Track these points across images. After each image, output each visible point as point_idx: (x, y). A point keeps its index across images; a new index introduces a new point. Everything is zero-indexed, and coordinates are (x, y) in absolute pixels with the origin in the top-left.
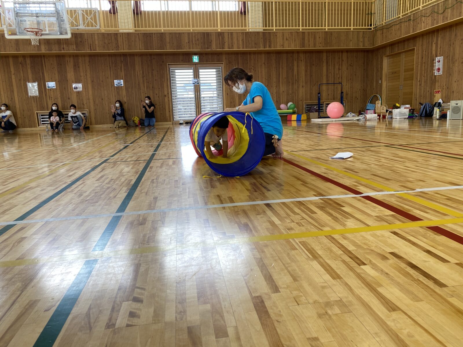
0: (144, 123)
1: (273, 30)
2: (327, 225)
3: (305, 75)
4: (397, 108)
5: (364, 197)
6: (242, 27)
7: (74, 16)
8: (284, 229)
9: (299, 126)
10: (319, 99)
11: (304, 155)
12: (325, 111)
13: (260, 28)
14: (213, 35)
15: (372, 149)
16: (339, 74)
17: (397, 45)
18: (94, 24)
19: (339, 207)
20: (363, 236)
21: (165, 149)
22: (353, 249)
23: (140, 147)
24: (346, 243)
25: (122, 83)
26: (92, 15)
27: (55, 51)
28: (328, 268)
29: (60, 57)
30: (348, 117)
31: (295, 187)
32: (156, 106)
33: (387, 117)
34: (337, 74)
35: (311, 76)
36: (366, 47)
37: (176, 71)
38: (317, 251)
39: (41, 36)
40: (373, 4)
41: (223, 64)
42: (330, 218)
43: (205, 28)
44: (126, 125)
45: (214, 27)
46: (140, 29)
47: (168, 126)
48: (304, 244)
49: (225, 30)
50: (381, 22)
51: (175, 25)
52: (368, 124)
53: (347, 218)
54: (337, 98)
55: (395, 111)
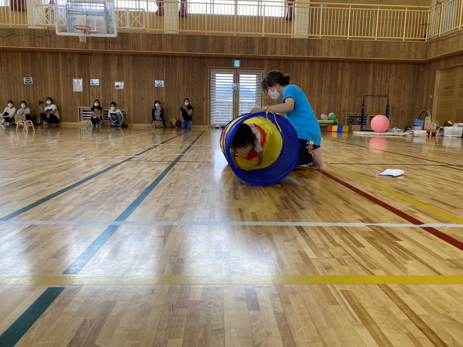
0: (180, 125)
1: (319, 37)
2: (380, 267)
3: (350, 85)
4: (449, 126)
5: (426, 229)
6: (287, 32)
7: (122, 16)
8: (320, 267)
9: (339, 137)
10: (363, 111)
11: (347, 169)
12: (368, 124)
13: (305, 35)
14: (257, 40)
16: (386, 87)
17: (452, 59)
18: (140, 24)
19: (394, 241)
20: (434, 292)
21: (194, 152)
22: (422, 314)
23: (170, 148)
24: (410, 301)
25: (163, 84)
26: (139, 15)
27: (101, 49)
29: (106, 55)
30: (393, 131)
31: (334, 207)
32: (194, 109)
33: (437, 135)
34: (384, 87)
35: (356, 87)
36: (418, 59)
37: (217, 75)
38: (368, 311)
39: (89, 34)
40: (429, 15)
41: (264, 69)
42: (382, 256)
43: (249, 33)
44: (163, 126)
45: (258, 31)
46: (184, 31)
47: (203, 130)
48: (347, 294)
49: (269, 35)
50: (436, 34)
51: (219, 28)
52: (416, 140)
53: (407, 259)
54: (382, 111)
55: (446, 128)
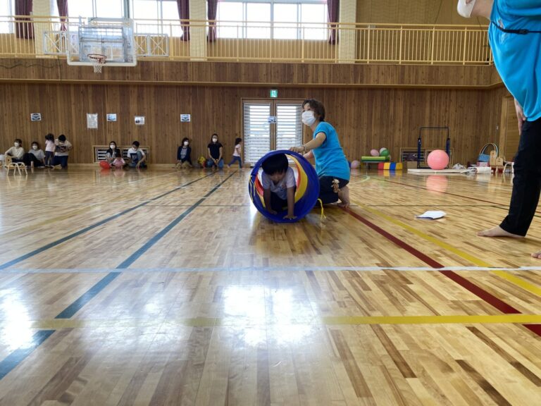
1: (366, 62)
2: (379, 309)
5: (444, 272)
6: (330, 58)
7: (142, 43)
8: (317, 310)
9: (392, 176)
10: (419, 146)
11: (383, 212)
12: (424, 160)
13: (350, 60)
14: (295, 66)
15: (474, 209)
16: (446, 117)
18: (163, 51)
19: (405, 284)
20: (424, 330)
21: (219, 195)
22: (404, 349)
23: (192, 190)
24: (396, 339)
25: (189, 118)
27: (119, 80)
28: (357, 376)
29: (124, 87)
30: (455, 168)
31: (355, 252)
32: (225, 146)
33: (504, 171)
34: (443, 117)
35: (410, 118)
36: (481, 85)
37: (251, 107)
39: (105, 63)
43: (287, 59)
45: (297, 57)
46: (213, 57)
47: (235, 169)
48: (336, 334)
49: (310, 61)
51: (253, 54)
52: (479, 178)
53: (411, 301)
54: (441, 145)
